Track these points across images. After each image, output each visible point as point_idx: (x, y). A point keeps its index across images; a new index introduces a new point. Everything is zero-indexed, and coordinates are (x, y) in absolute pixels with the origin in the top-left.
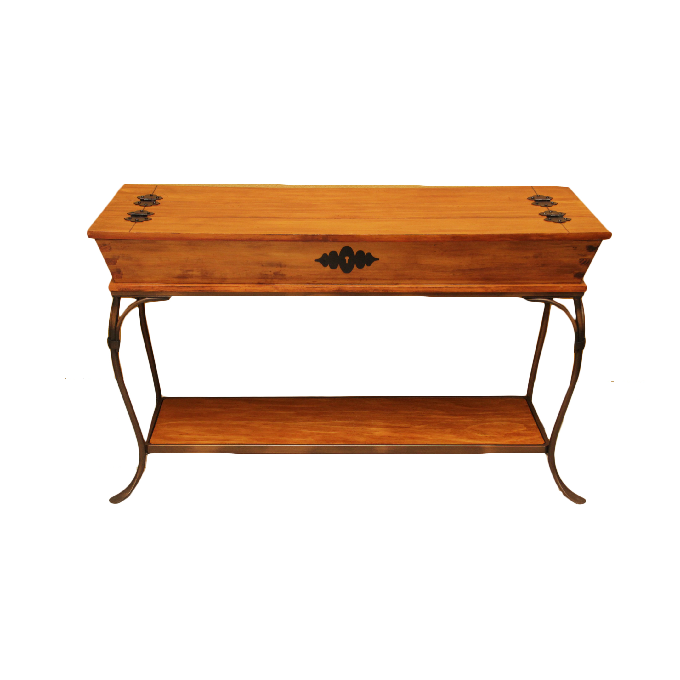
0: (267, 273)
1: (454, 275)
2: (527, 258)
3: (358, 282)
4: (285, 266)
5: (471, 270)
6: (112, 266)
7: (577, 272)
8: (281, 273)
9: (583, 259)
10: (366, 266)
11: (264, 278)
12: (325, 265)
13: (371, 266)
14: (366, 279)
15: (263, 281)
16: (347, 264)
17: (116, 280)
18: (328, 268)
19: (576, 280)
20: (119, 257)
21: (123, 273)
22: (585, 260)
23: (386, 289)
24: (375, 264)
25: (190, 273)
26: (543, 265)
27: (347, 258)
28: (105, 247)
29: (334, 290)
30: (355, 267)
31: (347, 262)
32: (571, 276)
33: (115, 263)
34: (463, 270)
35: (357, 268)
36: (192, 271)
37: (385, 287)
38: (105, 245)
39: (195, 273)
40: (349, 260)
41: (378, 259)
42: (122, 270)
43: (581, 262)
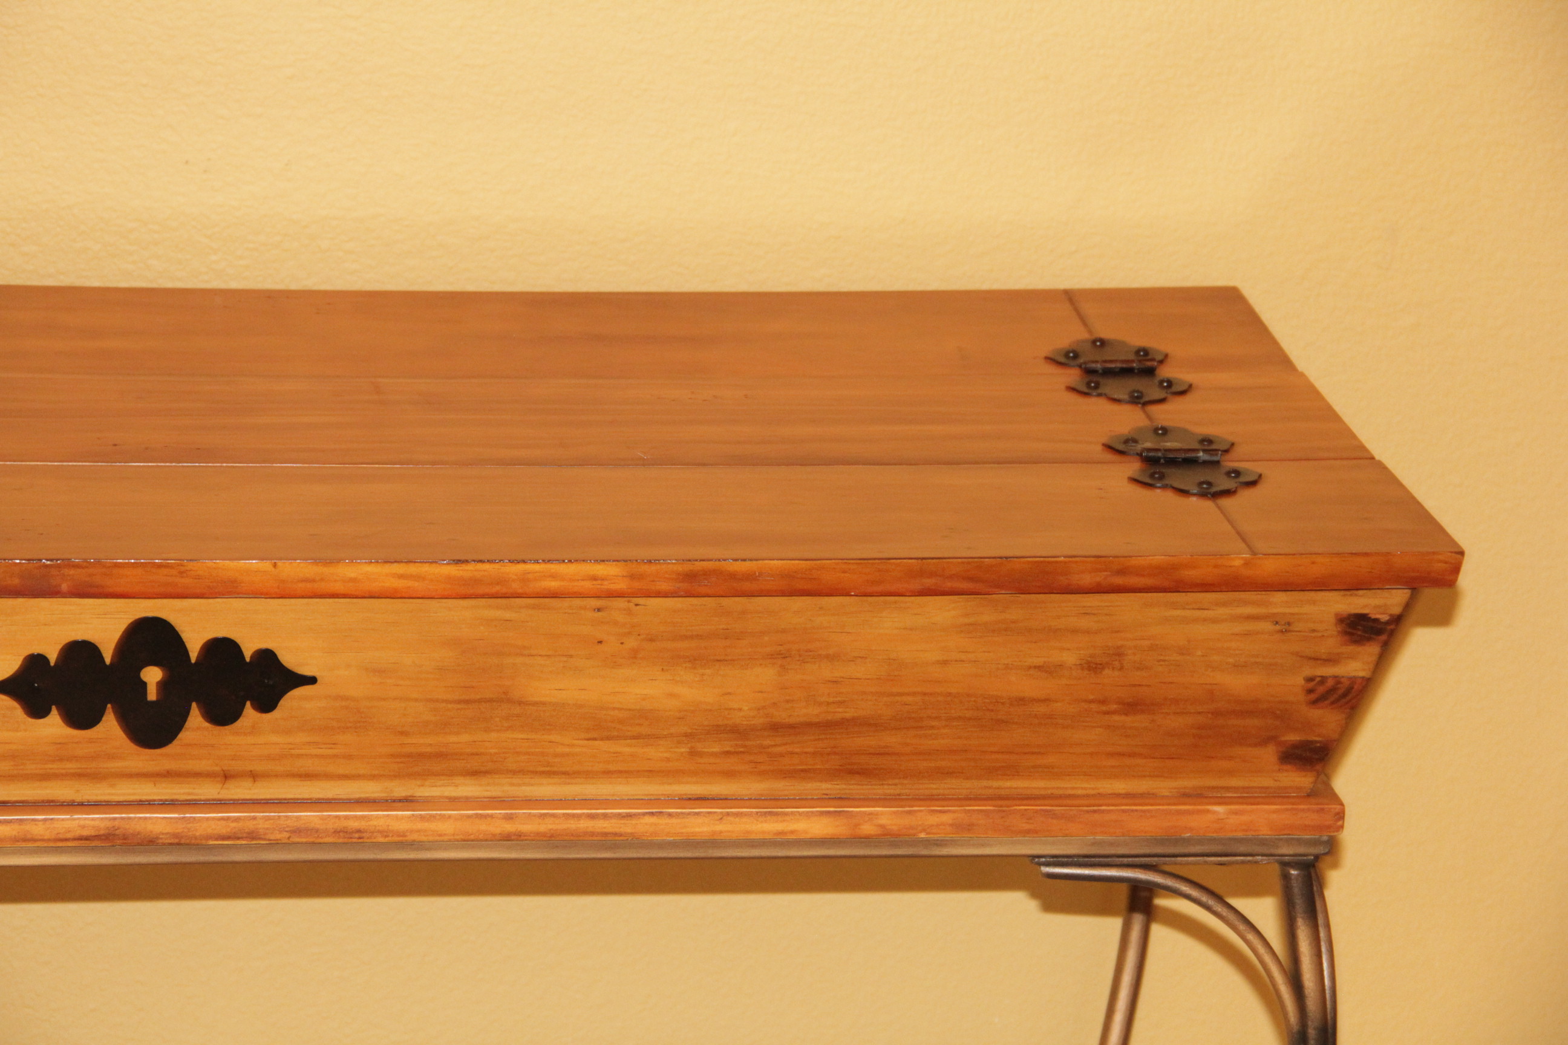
1: (693, 753)
2: (1047, 670)
3: (209, 790)
5: (775, 728)
7: (1293, 737)
9: (1323, 680)
10: (249, 712)
12: (37, 710)
13: (276, 714)
14: (254, 776)
16: (152, 702)
18: (53, 725)
19: (1298, 779)
22: (1330, 683)
23: (355, 825)
24: (294, 700)
26: (1132, 706)
27: (152, 676)
29: (85, 833)
30: (195, 717)
31: (152, 695)
32: (1269, 754)
34: (736, 731)
35: (207, 724)
37: (346, 818)
40: (162, 685)
41: (312, 680)
43: (1310, 691)
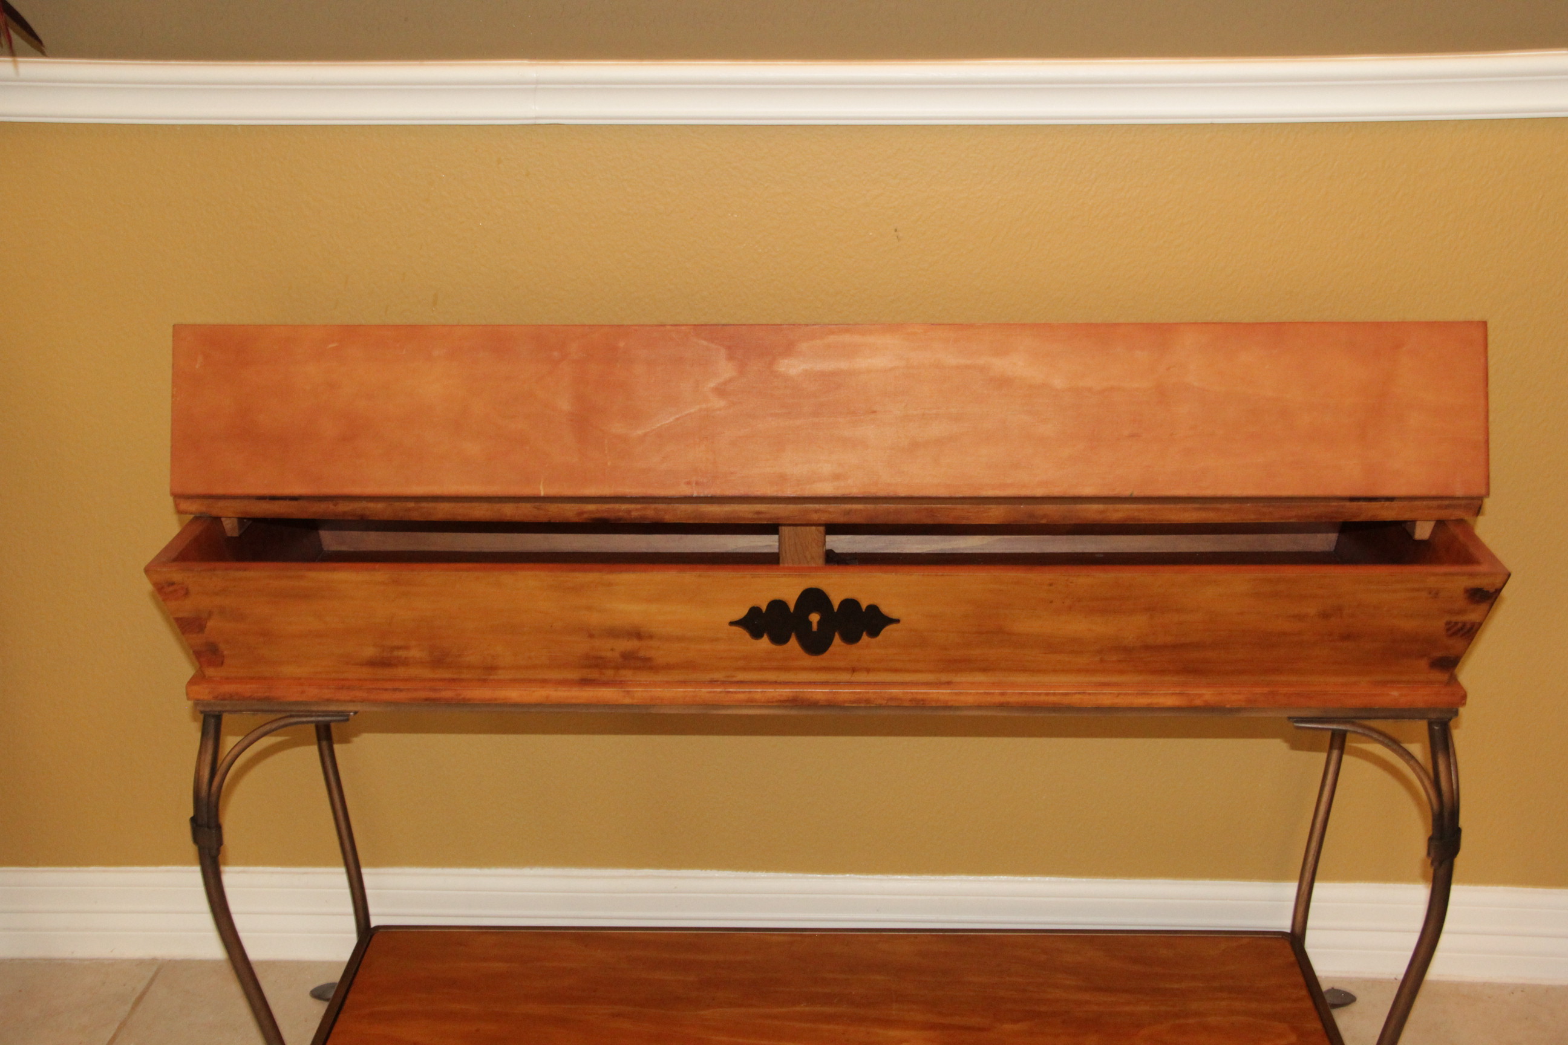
0: (603, 654)
1: (1102, 661)
2: (1300, 617)
3: (845, 677)
4: (651, 637)
5: (1147, 648)
6: (194, 635)
7: (1438, 654)
8: (642, 654)
9: (1456, 623)
10: (865, 637)
11: (596, 666)
12: (756, 634)
13: (880, 637)
14: (868, 670)
15: (594, 674)
16: (815, 632)
17: (210, 672)
18: (765, 642)
19: (1440, 676)
20: (210, 614)
21: (226, 653)
22: (1460, 625)
23: (920, 697)
24: (888, 631)
25: (402, 653)
26: (1347, 637)
27: (815, 618)
28: (171, 589)
29: (782, 698)
30: (837, 640)
31: (815, 627)
32: (1423, 663)
33: (201, 628)
34: (1126, 650)
35: (843, 644)
36: (407, 648)
37: (916, 693)
38: (173, 584)
39: (415, 653)
40: (819, 623)
41: (897, 621)
42: (222, 646)
43: (1448, 630)
